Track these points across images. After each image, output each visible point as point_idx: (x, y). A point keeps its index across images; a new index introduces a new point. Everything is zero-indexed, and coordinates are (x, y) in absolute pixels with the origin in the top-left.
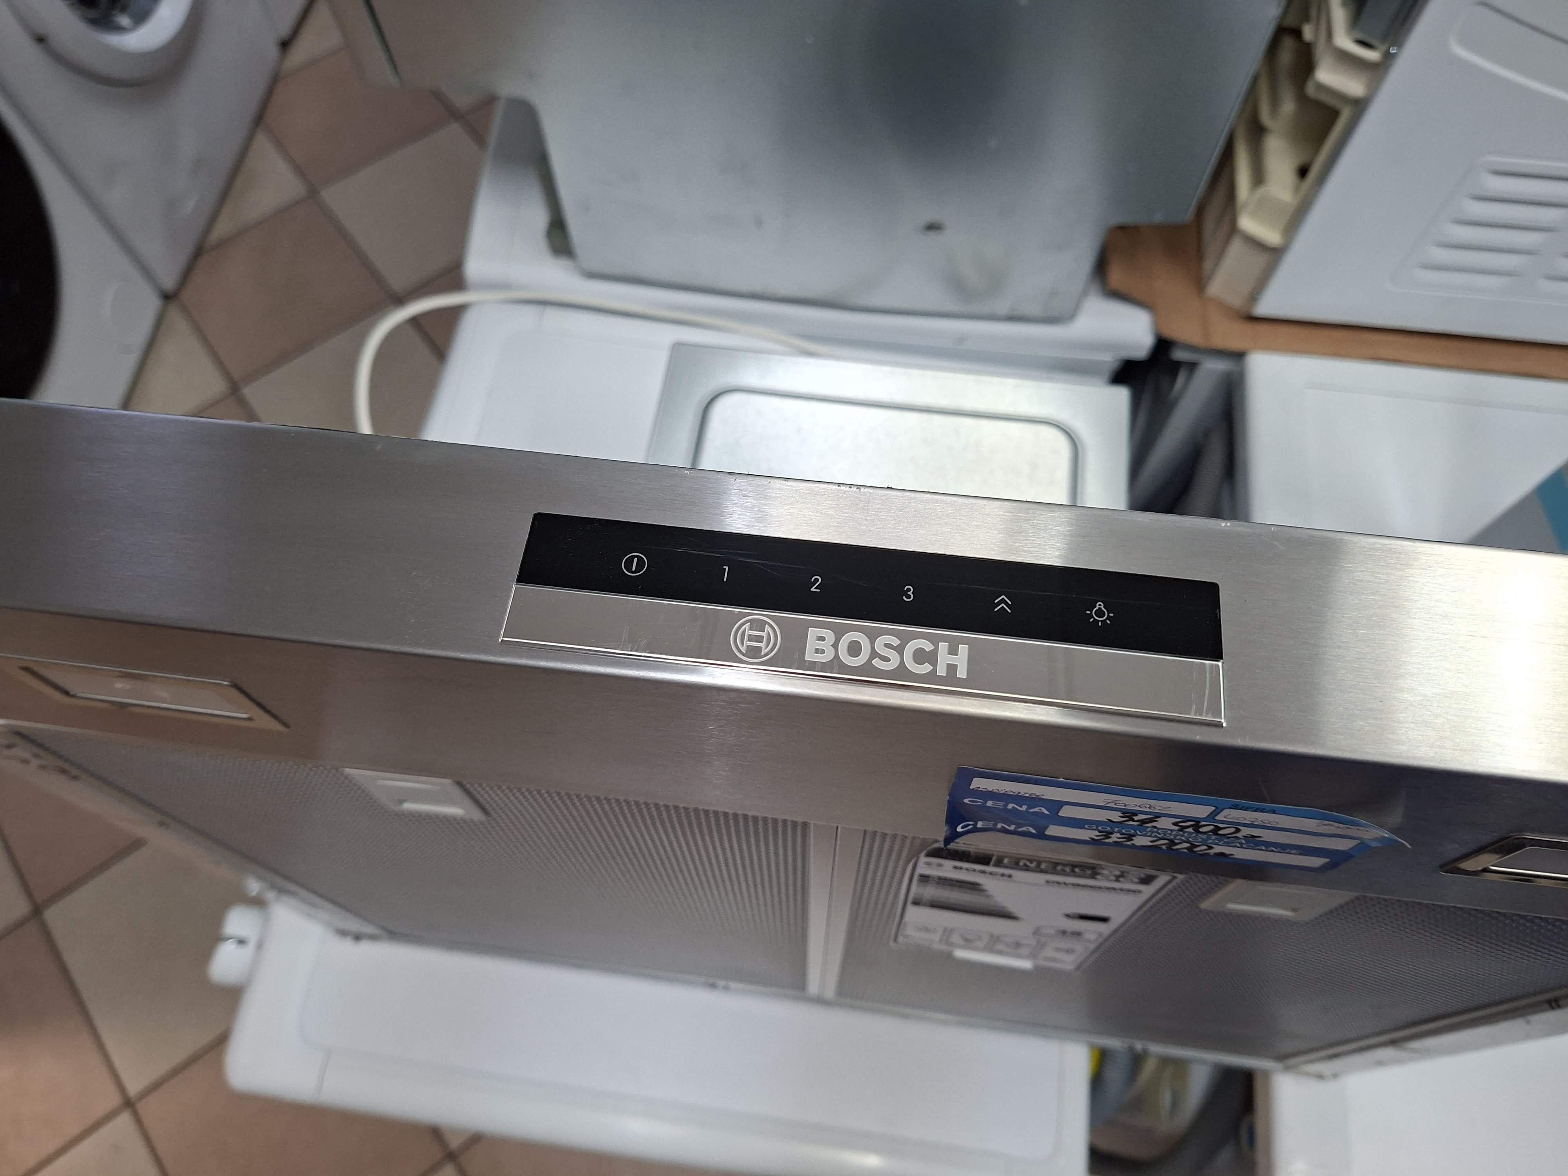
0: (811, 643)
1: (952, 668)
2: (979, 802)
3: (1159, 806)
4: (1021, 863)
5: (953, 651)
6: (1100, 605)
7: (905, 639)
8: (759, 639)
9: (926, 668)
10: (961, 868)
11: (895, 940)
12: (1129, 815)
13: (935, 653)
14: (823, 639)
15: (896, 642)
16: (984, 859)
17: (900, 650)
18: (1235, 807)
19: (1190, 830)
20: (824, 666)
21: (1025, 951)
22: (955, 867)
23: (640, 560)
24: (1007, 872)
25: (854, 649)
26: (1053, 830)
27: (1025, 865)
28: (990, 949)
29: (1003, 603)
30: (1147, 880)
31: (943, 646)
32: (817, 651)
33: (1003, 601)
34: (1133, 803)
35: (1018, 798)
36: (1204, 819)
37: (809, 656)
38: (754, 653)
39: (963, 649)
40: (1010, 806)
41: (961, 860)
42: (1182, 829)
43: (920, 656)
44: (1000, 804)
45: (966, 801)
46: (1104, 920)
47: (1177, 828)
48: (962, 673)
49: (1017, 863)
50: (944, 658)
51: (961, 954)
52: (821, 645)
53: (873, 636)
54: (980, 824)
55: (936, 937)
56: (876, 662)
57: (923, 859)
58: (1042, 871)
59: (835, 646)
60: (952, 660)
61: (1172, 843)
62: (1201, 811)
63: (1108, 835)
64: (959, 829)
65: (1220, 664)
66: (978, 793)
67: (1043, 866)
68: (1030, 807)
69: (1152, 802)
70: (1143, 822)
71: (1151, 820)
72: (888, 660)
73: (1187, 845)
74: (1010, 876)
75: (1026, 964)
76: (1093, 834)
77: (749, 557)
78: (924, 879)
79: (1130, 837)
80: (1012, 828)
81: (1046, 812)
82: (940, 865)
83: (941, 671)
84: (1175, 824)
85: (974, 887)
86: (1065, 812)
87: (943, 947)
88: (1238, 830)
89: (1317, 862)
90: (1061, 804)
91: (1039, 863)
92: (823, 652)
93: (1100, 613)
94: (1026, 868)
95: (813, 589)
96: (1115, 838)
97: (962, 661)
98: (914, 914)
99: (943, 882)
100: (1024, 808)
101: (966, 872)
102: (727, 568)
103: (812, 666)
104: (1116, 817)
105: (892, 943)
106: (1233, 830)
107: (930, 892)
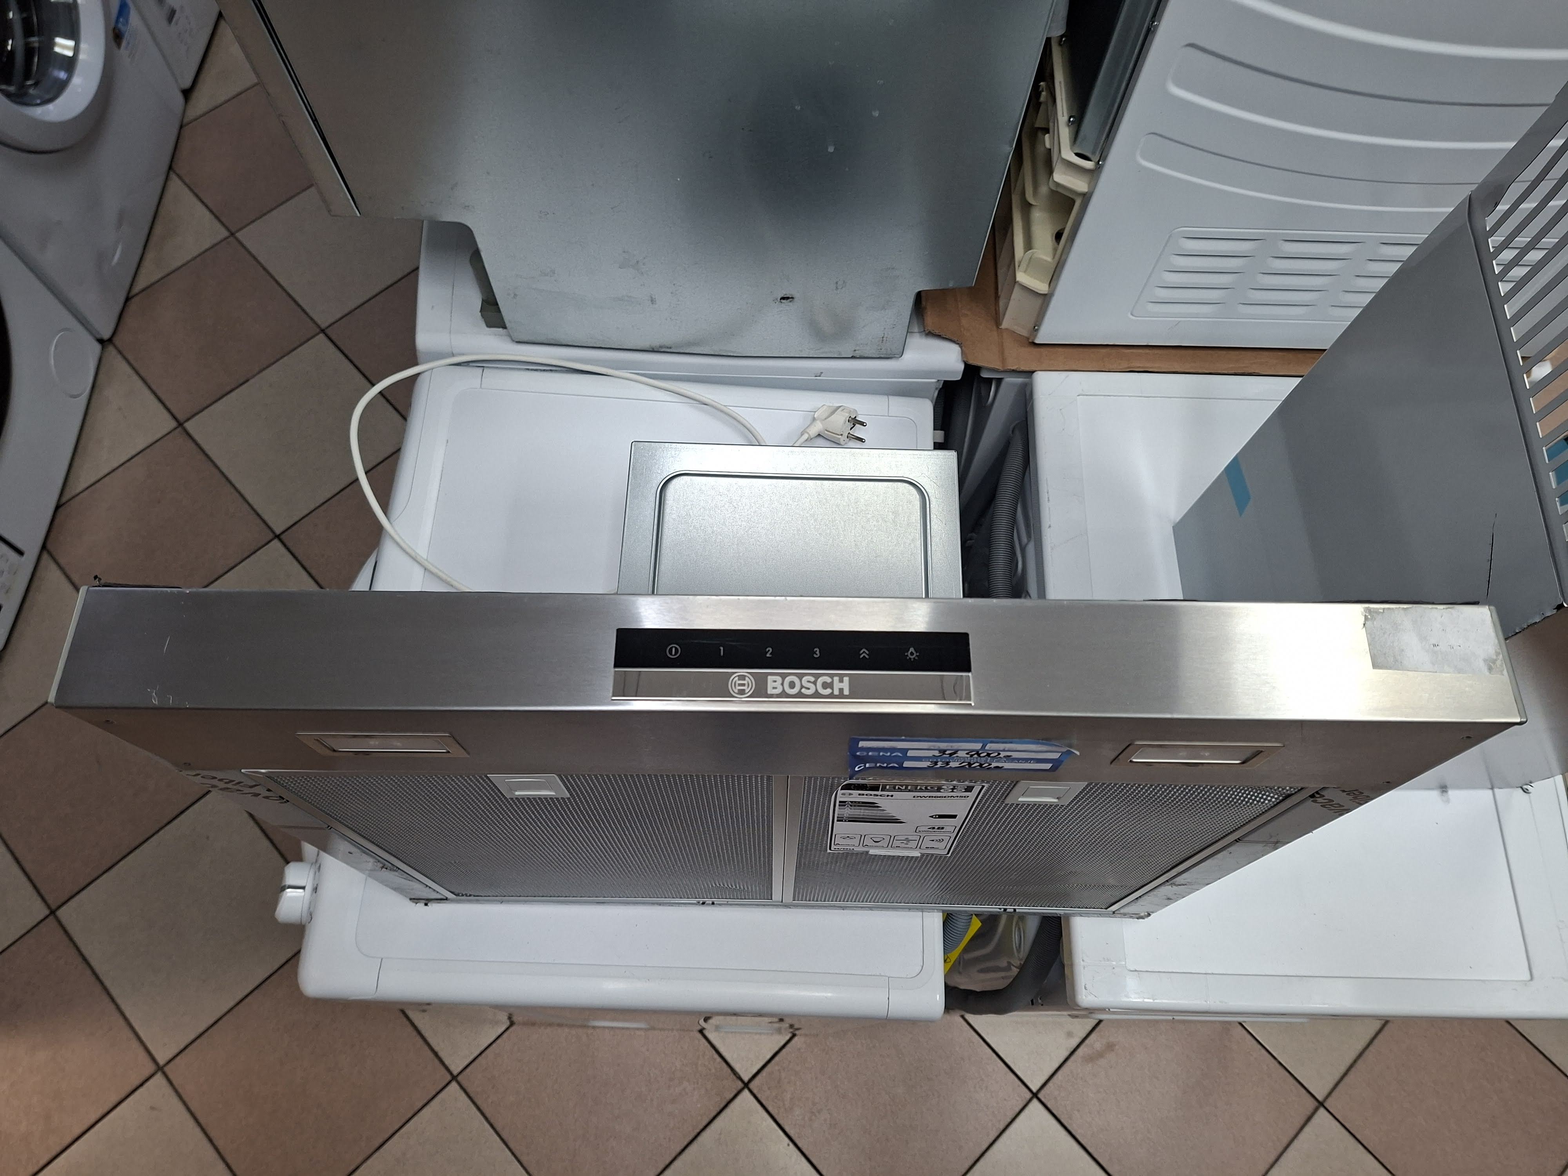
0: (770, 684)
1: (841, 690)
2: (865, 754)
3: (956, 745)
4: (897, 788)
5: (841, 681)
6: (912, 650)
7: (817, 676)
8: (744, 685)
9: (829, 691)
10: (863, 795)
11: (830, 849)
12: (943, 752)
13: (832, 682)
14: (775, 681)
15: (812, 679)
16: (875, 788)
17: (815, 683)
18: (992, 742)
19: (976, 756)
20: (778, 696)
21: (913, 844)
22: (859, 795)
23: (676, 648)
24: (890, 793)
25: (792, 685)
26: (907, 764)
27: (899, 788)
28: (889, 846)
29: (864, 653)
30: (969, 789)
31: (836, 679)
32: (774, 688)
33: (864, 652)
34: (943, 746)
35: (885, 750)
36: (980, 750)
37: (770, 691)
38: (742, 692)
39: (846, 679)
40: (881, 754)
41: (862, 790)
42: (972, 756)
43: (825, 685)
44: (876, 754)
45: (858, 754)
46: (954, 817)
47: (969, 756)
48: (846, 692)
49: (894, 788)
50: (837, 685)
51: (872, 852)
52: (775, 684)
53: (800, 677)
54: (867, 765)
55: (856, 842)
56: (803, 690)
57: (840, 792)
58: (910, 791)
59: (782, 684)
60: (841, 685)
61: (970, 764)
62: (978, 746)
63: (936, 763)
64: (856, 769)
65: (970, 674)
66: (863, 749)
67: (909, 788)
68: (891, 754)
69: (951, 744)
70: (951, 755)
71: (955, 753)
72: (809, 689)
73: (978, 764)
74: (892, 796)
75: (916, 854)
76: (928, 764)
77: (733, 641)
78: (843, 803)
79: (948, 763)
80: (885, 765)
81: (901, 755)
82: (850, 794)
83: (836, 692)
84: (967, 754)
85: (872, 805)
86: (910, 754)
87: (861, 849)
88: (999, 754)
89: (1048, 766)
90: (907, 750)
91: (907, 786)
92: (776, 688)
93: (912, 654)
94: (900, 790)
95: (768, 655)
96: (939, 764)
97: (846, 685)
98: (840, 828)
99: (854, 804)
100: (889, 754)
101: (867, 797)
102: (722, 648)
103: (772, 696)
104: (937, 753)
105: (829, 851)
106: (997, 754)
107: (847, 812)
